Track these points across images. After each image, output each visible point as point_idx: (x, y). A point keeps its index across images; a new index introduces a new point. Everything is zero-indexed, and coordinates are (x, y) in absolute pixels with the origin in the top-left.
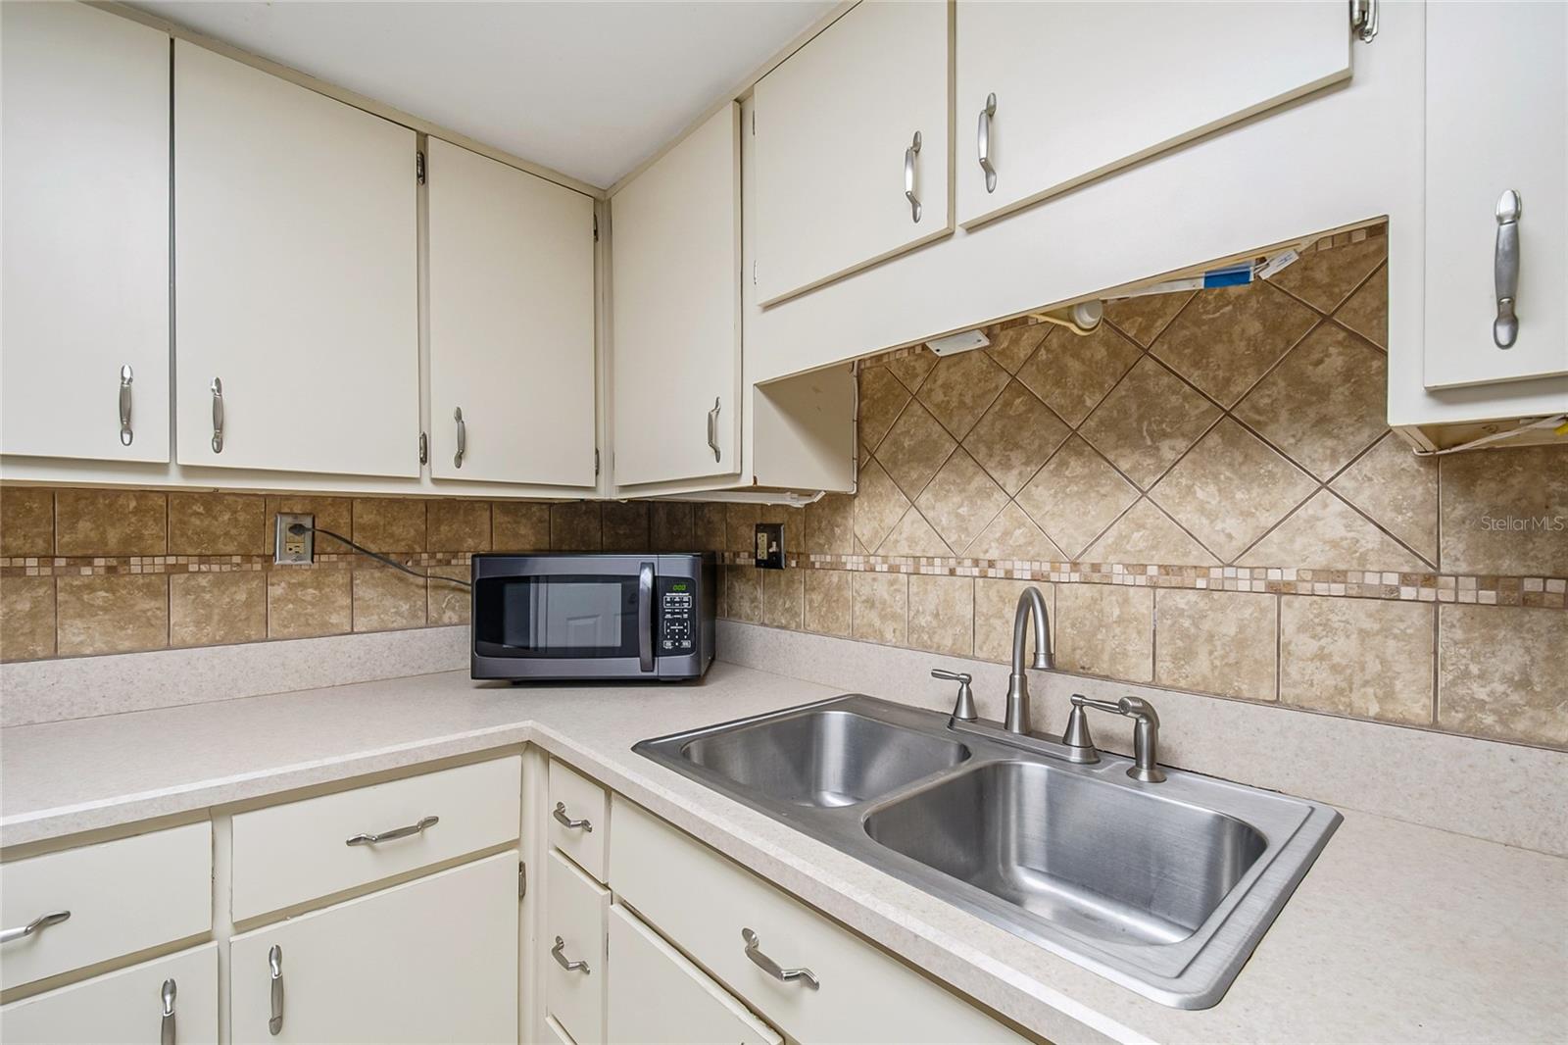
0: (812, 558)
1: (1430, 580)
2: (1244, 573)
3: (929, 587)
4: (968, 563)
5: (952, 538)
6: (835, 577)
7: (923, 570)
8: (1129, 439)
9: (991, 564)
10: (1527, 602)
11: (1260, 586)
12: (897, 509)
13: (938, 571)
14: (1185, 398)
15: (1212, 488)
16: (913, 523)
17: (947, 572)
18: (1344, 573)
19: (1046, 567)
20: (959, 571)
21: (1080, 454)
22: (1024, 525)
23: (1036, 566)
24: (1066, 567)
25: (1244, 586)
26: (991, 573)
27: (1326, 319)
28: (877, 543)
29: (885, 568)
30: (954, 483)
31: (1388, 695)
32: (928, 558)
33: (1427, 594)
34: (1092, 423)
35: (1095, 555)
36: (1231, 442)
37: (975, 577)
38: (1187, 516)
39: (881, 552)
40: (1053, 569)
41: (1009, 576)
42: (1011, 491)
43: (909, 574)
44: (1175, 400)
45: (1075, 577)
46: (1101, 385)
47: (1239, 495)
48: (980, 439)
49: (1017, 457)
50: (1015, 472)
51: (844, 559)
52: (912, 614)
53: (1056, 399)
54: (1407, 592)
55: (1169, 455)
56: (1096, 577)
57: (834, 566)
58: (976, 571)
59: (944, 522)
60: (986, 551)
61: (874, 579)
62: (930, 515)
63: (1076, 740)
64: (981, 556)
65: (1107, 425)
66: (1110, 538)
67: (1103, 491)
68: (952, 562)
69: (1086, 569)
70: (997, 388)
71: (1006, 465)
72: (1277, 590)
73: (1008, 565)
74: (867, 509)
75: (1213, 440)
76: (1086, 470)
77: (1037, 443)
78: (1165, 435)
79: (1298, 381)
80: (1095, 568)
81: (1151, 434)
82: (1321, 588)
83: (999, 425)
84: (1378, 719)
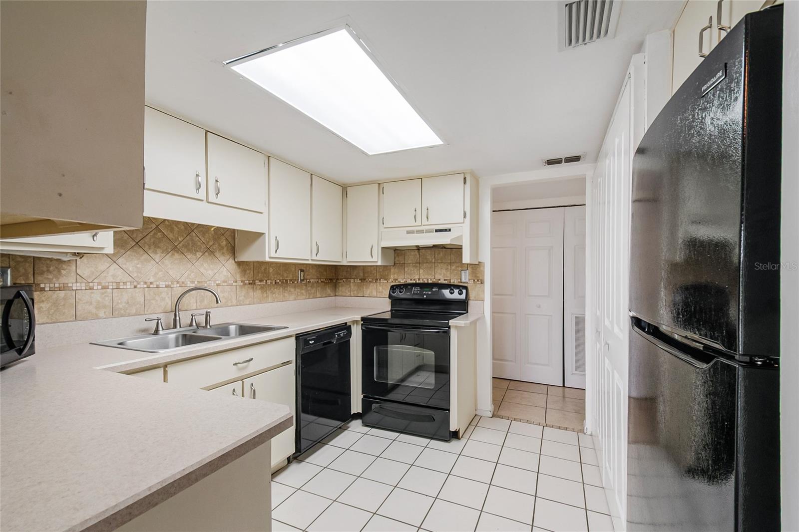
0: (42, 286)
1: (236, 282)
2: (213, 282)
3: (123, 293)
4: (142, 283)
5: (134, 275)
6: (62, 294)
7: (121, 287)
8: (189, 250)
9: (151, 283)
10: (245, 284)
11: (215, 285)
12: (106, 264)
13: (128, 287)
14: (201, 243)
15: (206, 264)
16: (114, 270)
17: (133, 287)
18: (226, 281)
19: (170, 283)
20: (138, 286)
21: (178, 252)
22: (162, 271)
23: (167, 283)
24: (176, 283)
25: (212, 285)
26: (151, 286)
27: (223, 235)
28: (94, 277)
29: (100, 287)
30: (135, 256)
31: (232, 302)
32: (123, 282)
33: (236, 284)
34: (181, 245)
35: (183, 280)
36: (210, 255)
37: (144, 288)
38: (202, 270)
39: (96, 281)
40: (172, 284)
41: (158, 287)
42: (157, 261)
43: (112, 289)
44: (199, 243)
45: (178, 285)
46: (183, 236)
47: (211, 266)
48: (145, 243)
49: (159, 251)
50: (158, 255)
51: (70, 285)
52: (114, 304)
53: (170, 236)
54: (234, 284)
55: (199, 256)
56: (183, 285)
57: (62, 289)
58: (145, 286)
59: (131, 269)
60: (149, 279)
61: (92, 293)
62: (124, 267)
63: (194, 324)
64: (147, 281)
65: (185, 246)
66: (186, 275)
67: (184, 263)
68: (135, 284)
69: (181, 283)
70: (151, 228)
71: (155, 253)
72: (218, 285)
73: (158, 283)
74: (86, 263)
75: (207, 254)
76: (179, 257)
77: (165, 248)
78: (197, 251)
79: (220, 245)
80: (183, 283)
81: (194, 250)
82: (224, 284)
83: (152, 240)
84: (231, 306)
